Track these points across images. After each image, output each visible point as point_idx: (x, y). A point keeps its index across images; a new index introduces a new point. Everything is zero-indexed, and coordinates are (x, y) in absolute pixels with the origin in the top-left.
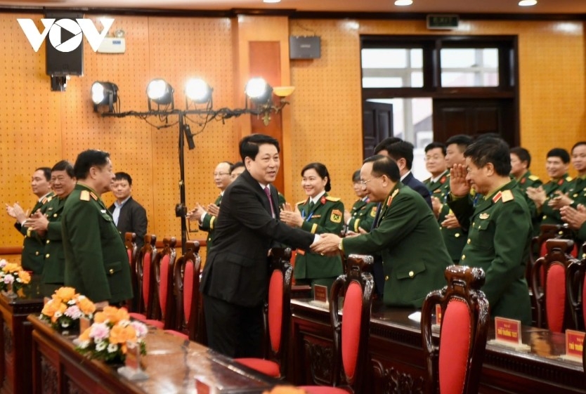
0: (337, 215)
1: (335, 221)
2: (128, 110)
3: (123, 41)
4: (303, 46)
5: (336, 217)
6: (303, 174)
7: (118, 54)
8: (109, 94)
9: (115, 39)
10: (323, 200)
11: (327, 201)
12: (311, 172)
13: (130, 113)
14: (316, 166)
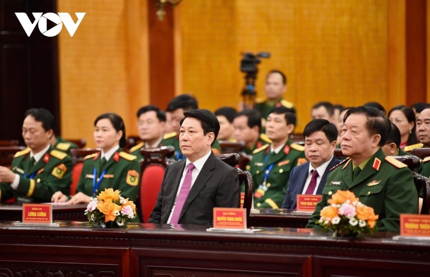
0: (133, 176)
1: (132, 184)
5: (133, 179)
6: (96, 123)
10: (116, 156)
11: (120, 157)
12: (105, 123)
14: (112, 116)
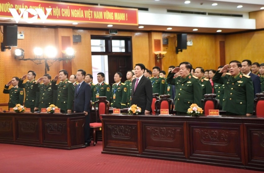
2: (28, 58)
3: (23, 35)
4: (76, 38)
7: (21, 39)
8: (23, 53)
9: (21, 34)
13: (29, 59)
